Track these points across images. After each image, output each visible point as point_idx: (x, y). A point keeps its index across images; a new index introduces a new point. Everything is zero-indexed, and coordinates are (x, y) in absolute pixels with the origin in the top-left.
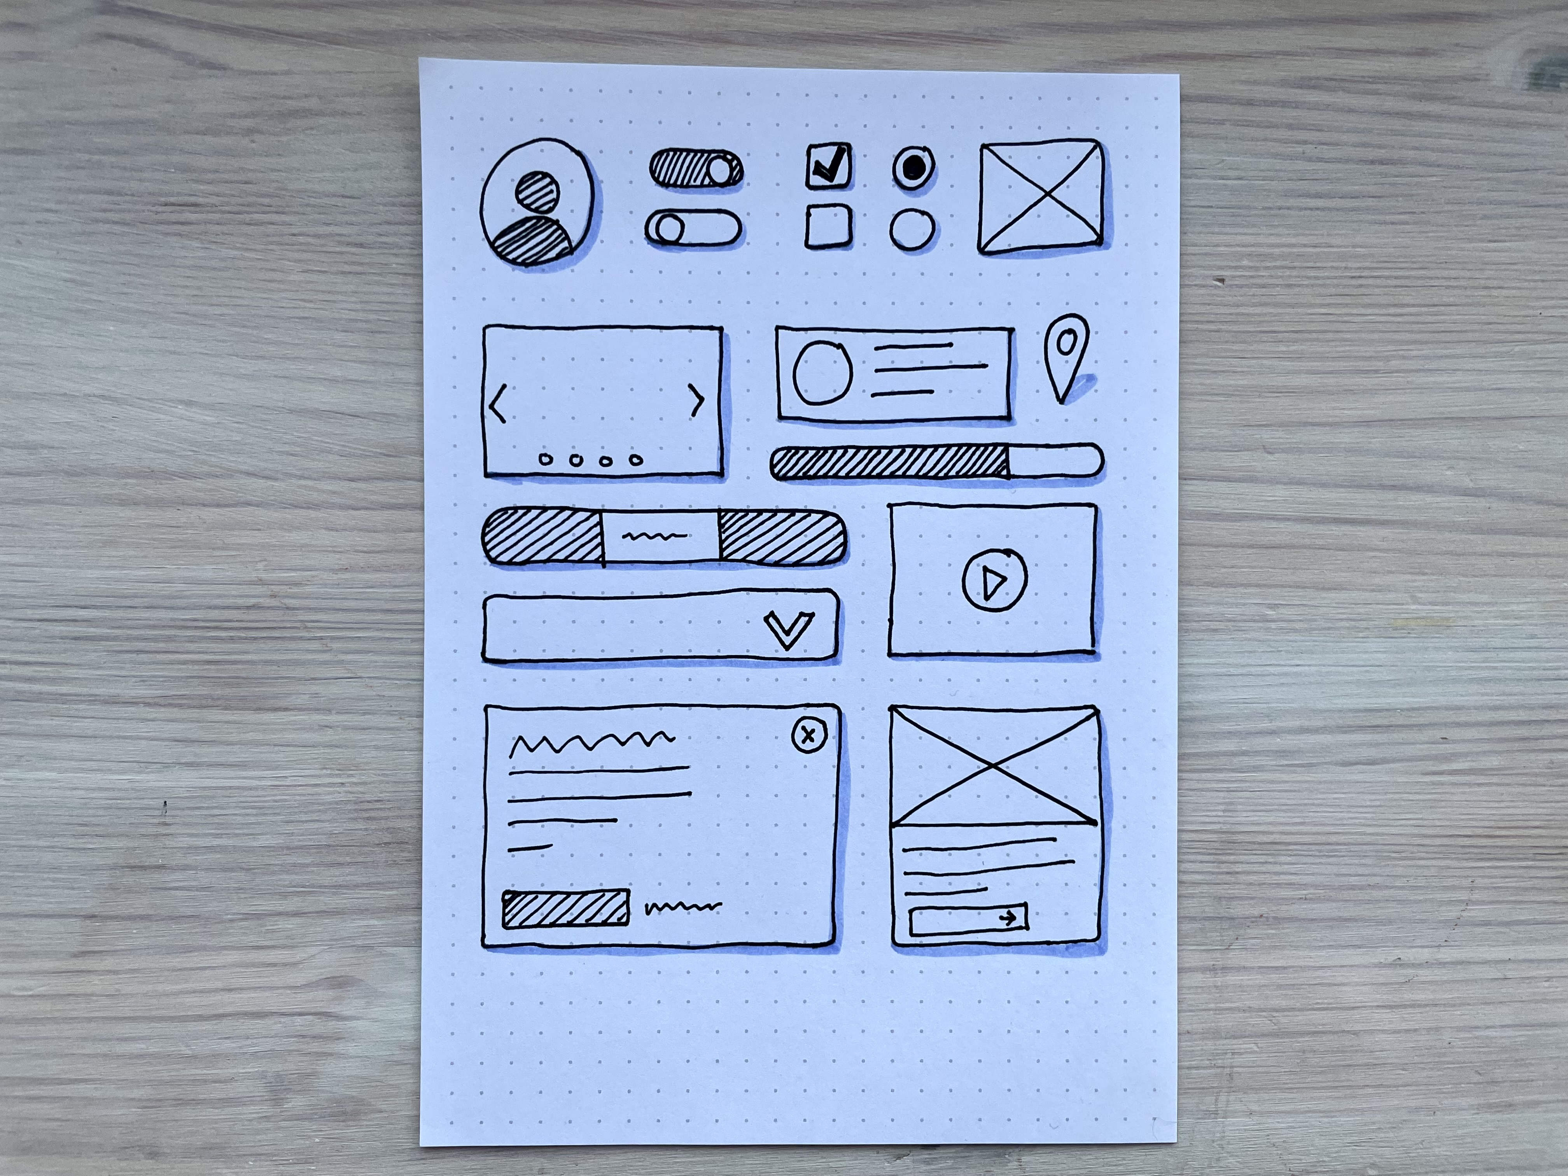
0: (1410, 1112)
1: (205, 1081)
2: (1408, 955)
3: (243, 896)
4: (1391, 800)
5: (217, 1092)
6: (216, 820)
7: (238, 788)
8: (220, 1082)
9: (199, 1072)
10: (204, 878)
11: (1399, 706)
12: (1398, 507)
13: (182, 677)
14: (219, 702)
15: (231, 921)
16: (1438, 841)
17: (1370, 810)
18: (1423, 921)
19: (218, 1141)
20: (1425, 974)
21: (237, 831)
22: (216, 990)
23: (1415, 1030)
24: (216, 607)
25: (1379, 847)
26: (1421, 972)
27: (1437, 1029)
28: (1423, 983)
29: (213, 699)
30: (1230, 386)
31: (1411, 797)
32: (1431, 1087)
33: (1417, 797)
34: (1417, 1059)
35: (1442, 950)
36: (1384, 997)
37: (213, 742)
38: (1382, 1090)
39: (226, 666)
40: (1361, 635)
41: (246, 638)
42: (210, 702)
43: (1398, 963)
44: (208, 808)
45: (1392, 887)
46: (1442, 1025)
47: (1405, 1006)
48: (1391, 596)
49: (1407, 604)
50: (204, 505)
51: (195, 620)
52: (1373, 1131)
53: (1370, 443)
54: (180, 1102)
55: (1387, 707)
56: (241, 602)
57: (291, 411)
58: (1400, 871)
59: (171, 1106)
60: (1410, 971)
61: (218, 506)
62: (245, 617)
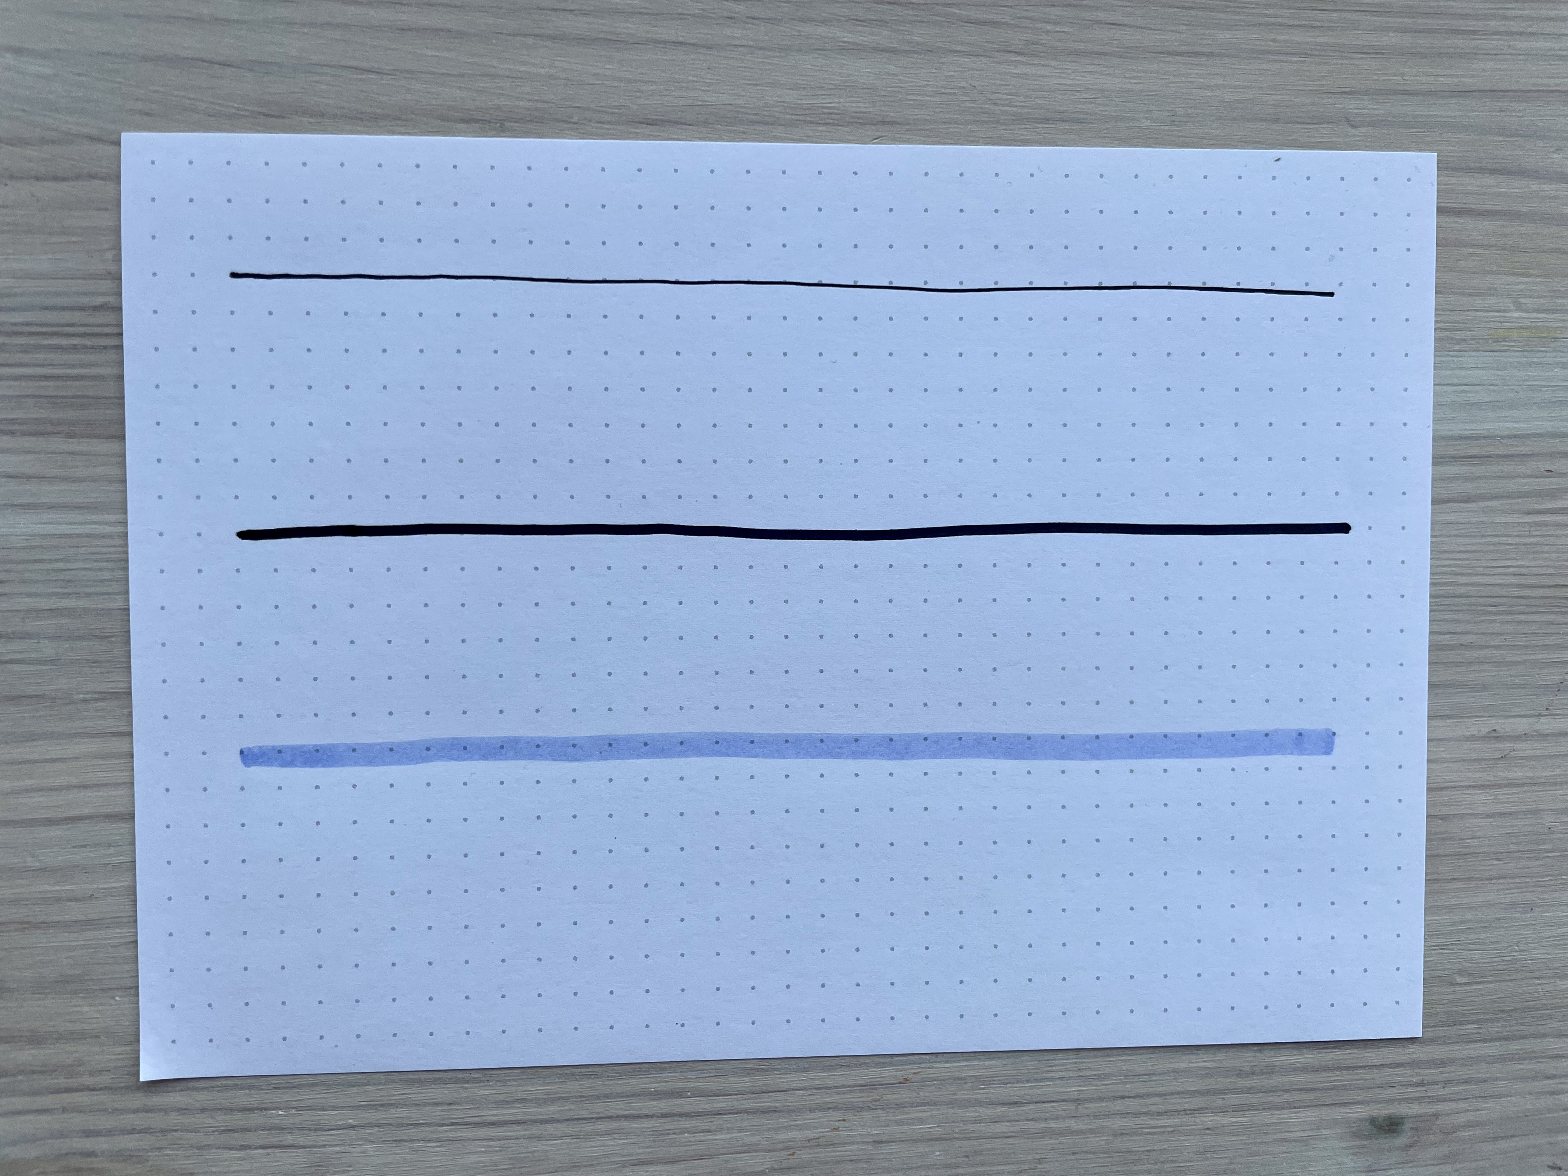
0: (1504, 909)
1: (58, 900)
2: (1506, 726)
3: (98, 670)
4: (1488, 544)
5: (75, 912)
6: (61, 576)
7: (88, 536)
8: (77, 900)
9: (48, 888)
10: (48, 649)
11: (1498, 433)
12: (1500, 194)
13: (13, 397)
14: (61, 428)
15: (85, 701)
16: (1540, 592)
17: (1464, 556)
18: (1521, 686)
19: (77, 972)
20: (1525, 748)
21: (89, 590)
22: (69, 787)
23: (1511, 814)
24: (54, 308)
25: (1473, 600)
26: (1518, 746)
27: (1535, 812)
28: (1522, 758)
29: (52, 424)
30: (1307, 43)
31: (1510, 540)
32: (1527, 880)
33: (1518, 540)
34: (1513, 847)
35: (1543, 719)
36: (1478, 775)
37: (52, 479)
38: (1473, 884)
39: (69, 383)
40: (1457, 347)
41: (93, 347)
42: (49, 428)
43: (1494, 736)
44: (50, 561)
45: (1487, 647)
46: (1542, 807)
47: (1500, 786)
48: (1492, 301)
49: (1509, 311)
50: (37, 178)
51: (27, 324)
52: (1463, 931)
53: (1468, 117)
54: (27, 926)
55: (1484, 433)
56: (85, 300)
57: (145, 59)
58: (1497, 628)
59: (16, 930)
60: (1508, 745)
61: (55, 179)
62: (91, 320)
